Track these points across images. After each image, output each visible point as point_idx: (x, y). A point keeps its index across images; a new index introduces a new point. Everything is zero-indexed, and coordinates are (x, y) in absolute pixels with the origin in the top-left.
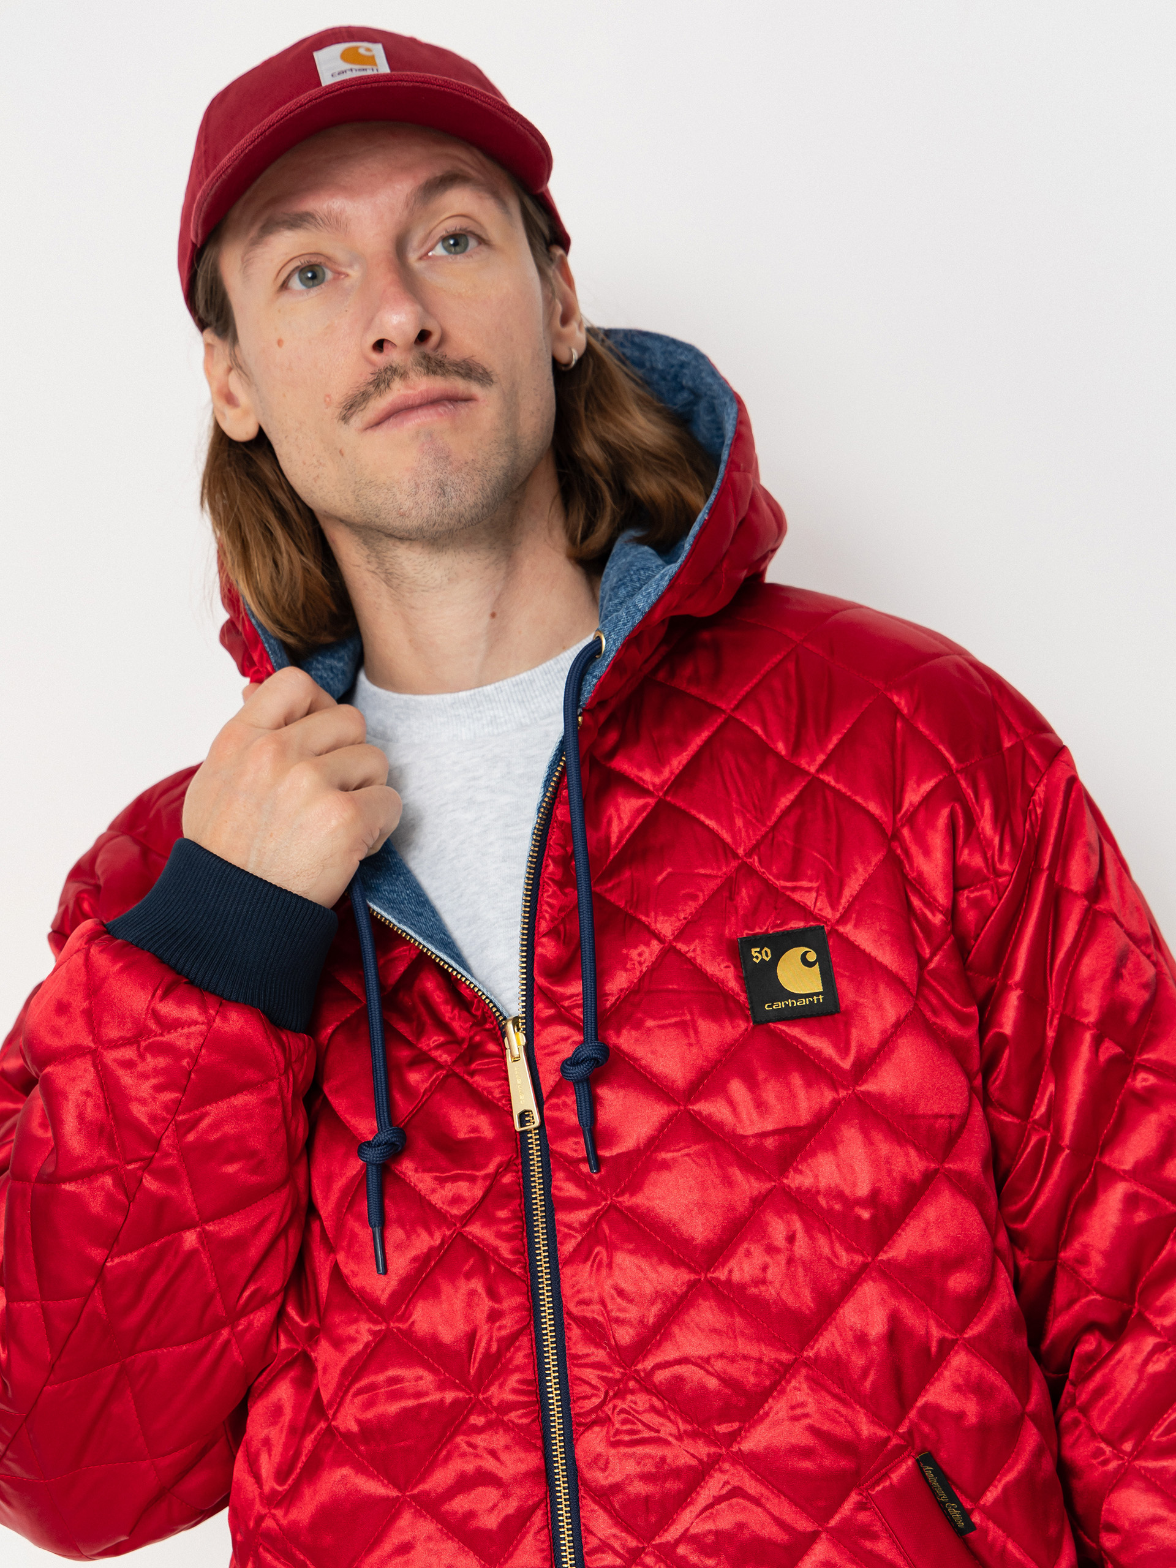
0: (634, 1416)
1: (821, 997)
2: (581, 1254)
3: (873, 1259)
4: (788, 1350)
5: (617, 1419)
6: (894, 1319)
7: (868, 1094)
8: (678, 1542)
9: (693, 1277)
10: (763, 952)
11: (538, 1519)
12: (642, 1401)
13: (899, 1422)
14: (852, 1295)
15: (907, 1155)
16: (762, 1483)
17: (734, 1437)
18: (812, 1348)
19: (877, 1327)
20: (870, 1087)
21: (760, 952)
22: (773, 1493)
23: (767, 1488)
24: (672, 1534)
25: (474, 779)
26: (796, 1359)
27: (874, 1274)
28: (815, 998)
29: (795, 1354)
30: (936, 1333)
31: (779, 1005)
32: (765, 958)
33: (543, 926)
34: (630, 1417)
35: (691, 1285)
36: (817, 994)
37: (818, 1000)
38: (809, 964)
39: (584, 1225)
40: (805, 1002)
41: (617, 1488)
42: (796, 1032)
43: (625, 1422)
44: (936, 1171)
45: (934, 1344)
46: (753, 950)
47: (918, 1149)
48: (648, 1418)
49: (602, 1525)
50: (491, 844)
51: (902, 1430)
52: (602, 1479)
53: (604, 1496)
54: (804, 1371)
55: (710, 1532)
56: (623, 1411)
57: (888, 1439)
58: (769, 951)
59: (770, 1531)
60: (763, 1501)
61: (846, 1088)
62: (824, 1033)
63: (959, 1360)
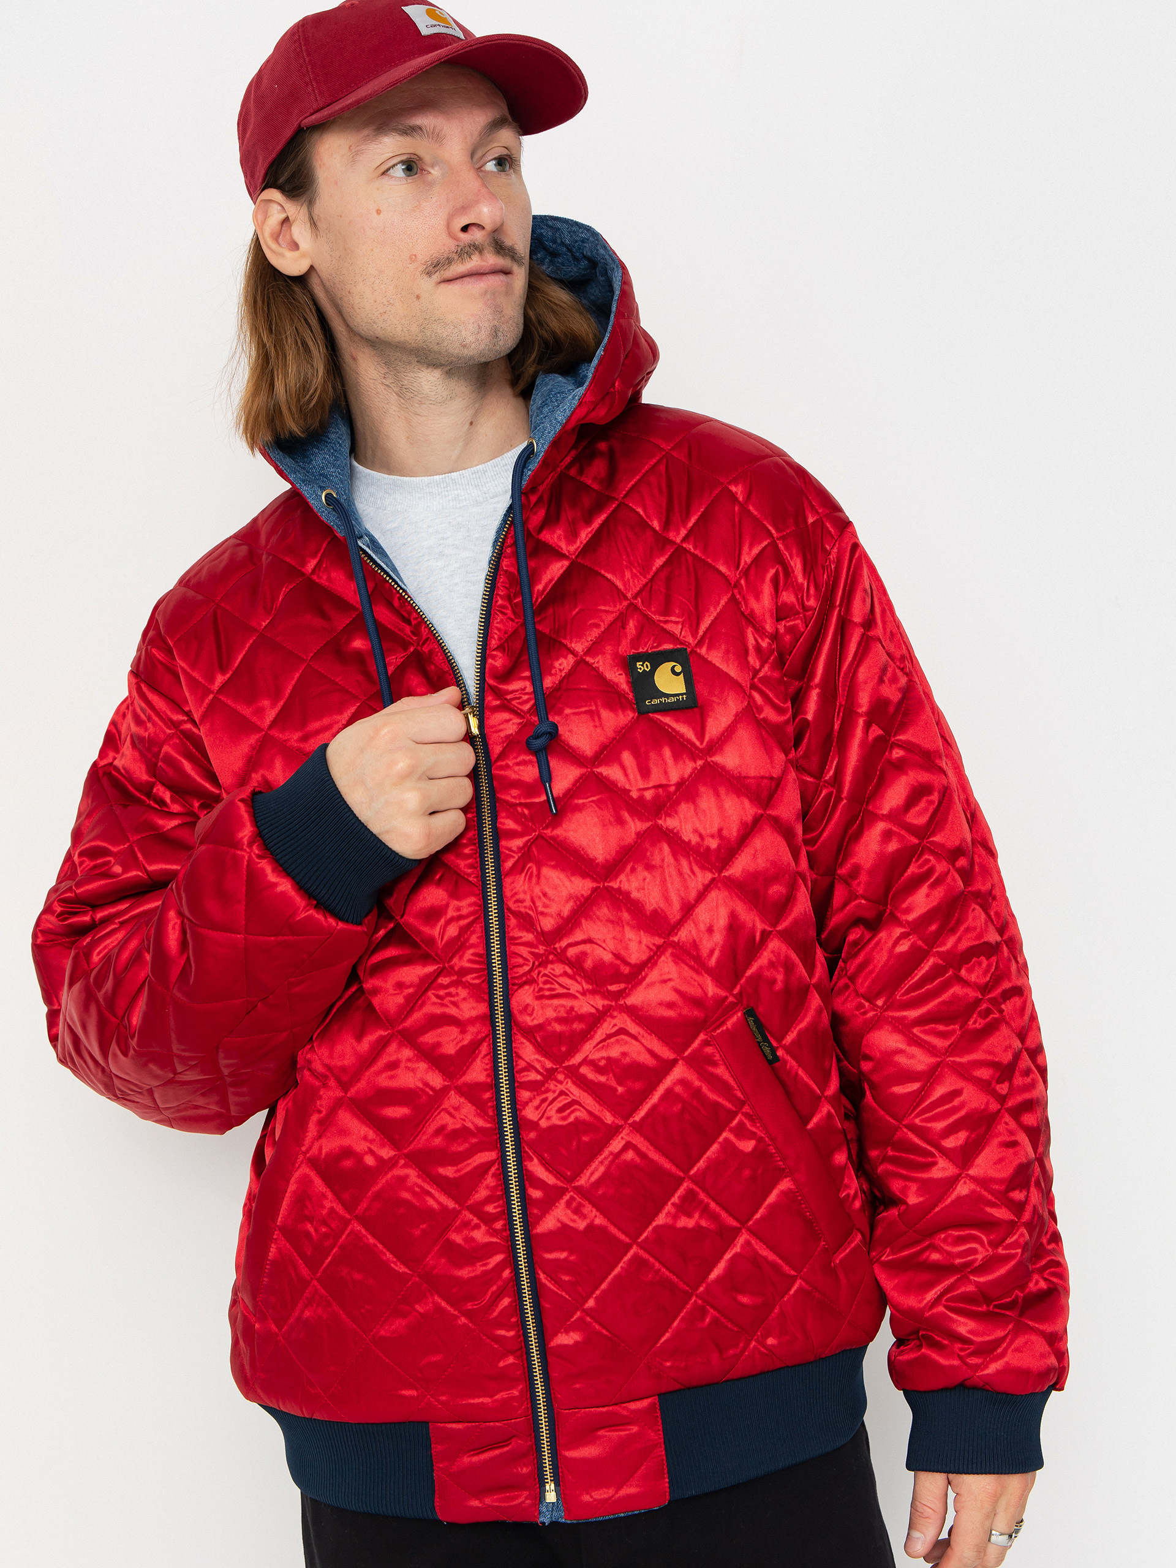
0: (552, 979)
1: (684, 696)
2: (518, 869)
3: (719, 875)
4: (660, 936)
5: (541, 980)
6: (733, 916)
7: (716, 764)
8: (581, 1064)
9: (595, 885)
10: (645, 665)
11: (484, 1049)
12: (558, 969)
13: (734, 987)
14: (704, 899)
15: (742, 803)
16: (640, 1026)
17: (621, 994)
18: (676, 934)
19: (722, 921)
20: (717, 759)
21: (642, 665)
22: (647, 1032)
23: (643, 1029)
24: (578, 1059)
25: (443, 539)
26: (664, 942)
27: (719, 885)
28: (680, 697)
29: (664, 938)
30: (760, 926)
31: (656, 701)
32: (646, 669)
33: (494, 643)
34: (550, 979)
35: (594, 890)
36: (682, 694)
37: (683, 698)
38: (677, 674)
39: (520, 849)
40: (673, 699)
41: (540, 1027)
42: (667, 720)
43: (545, 983)
44: (762, 815)
45: (758, 934)
46: (638, 664)
47: (751, 800)
48: (562, 980)
49: (528, 1052)
50: (456, 584)
51: (735, 992)
52: (528, 1020)
53: (529, 1033)
54: (670, 951)
55: (603, 1058)
56: (545, 975)
57: (726, 998)
58: (649, 664)
59: (645, 1058)
60: (640, 1037)
61: (701, 758)
62: (688, 722)
63: (774, 944)
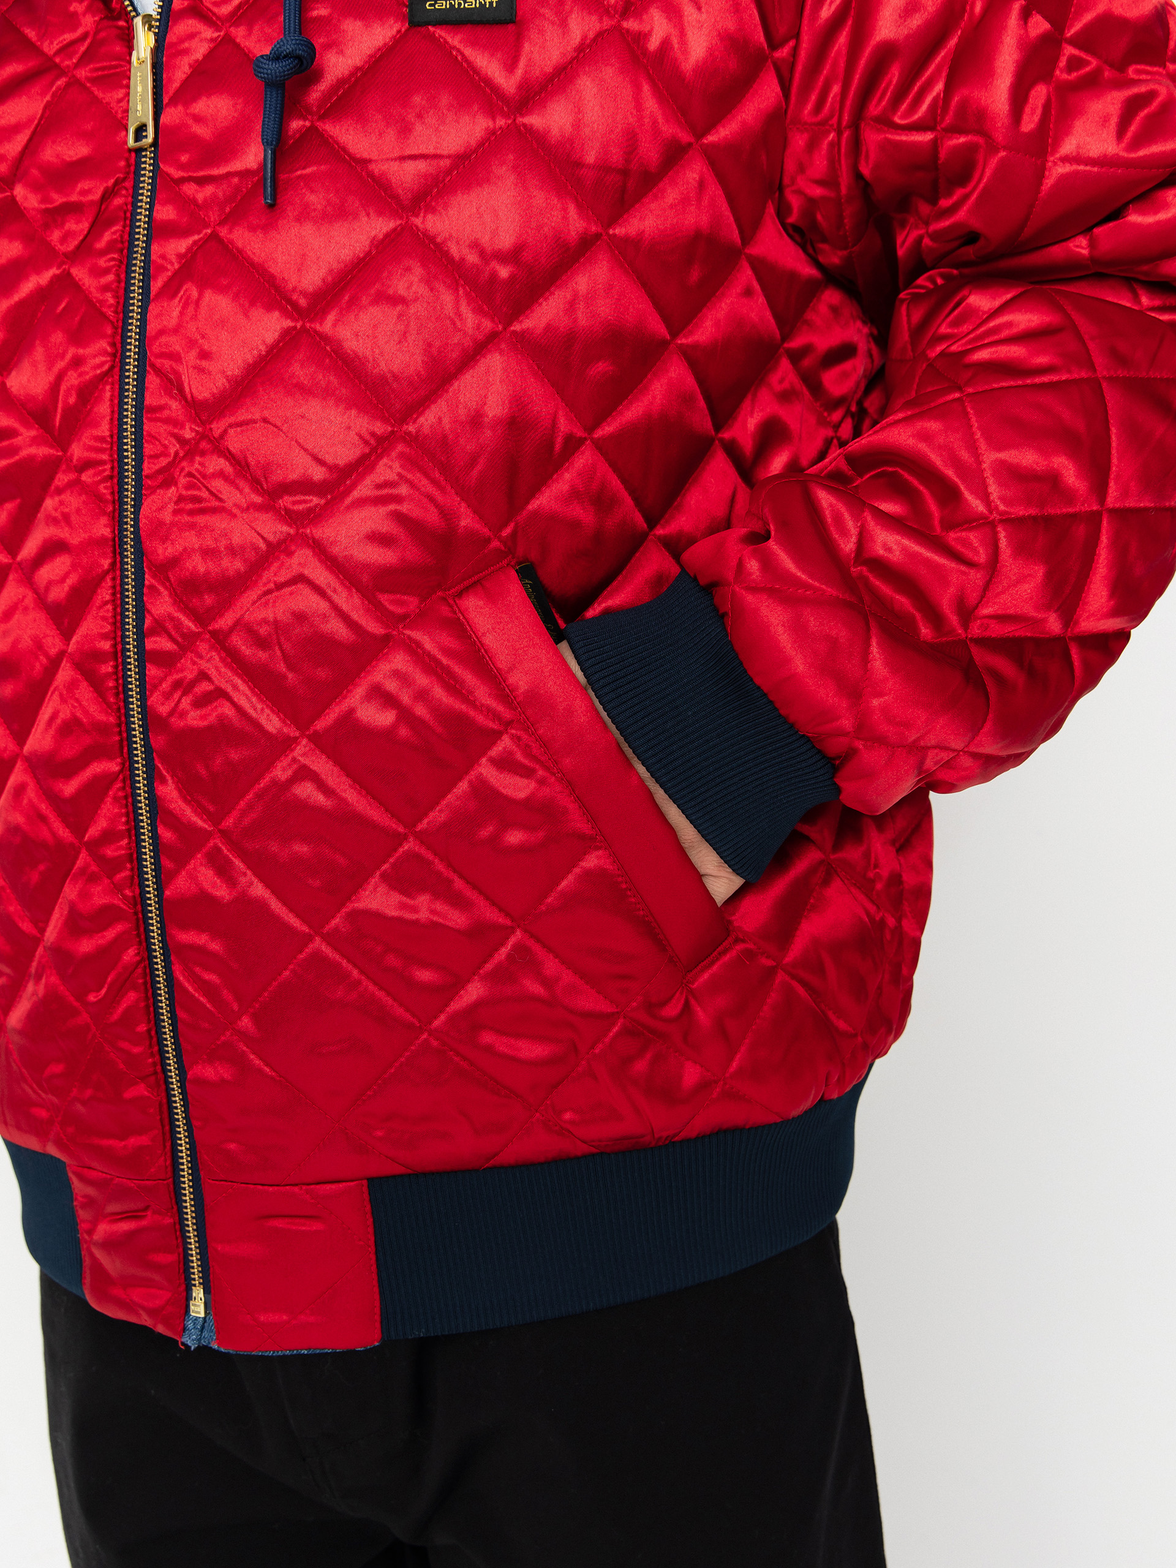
0: (198, 480)
2: (170, 290)
3: (505, 329)
4: (385, 421)
5: (183, 481)
6: (518, 403)
7: (529, 129)
8: (232, 629)
9: (289, 323)
12: (216, 464)
13: (505, 525)
14: (473, 367)
15: (565, 209)
16: (332, 572)
17: (315, 516)
18: (414, 422)
19: (495, 408)
20: (534, 120)
22: (342, 584)
23: (338, 578)
24: (226, 621)
26: (393, 432)
27: (503, 346)
29: (392, 426)
30: (563, 425)
31: (443, 4)
34: (199, 480)
35: (286, 333)
39: (179, 256)
41: (175, 561)
42: (455, 40)
43: (188, 487)
44: (598, 236)
45: (559, 440)
47: (580, 207)
48: (218, 484)
49: (163, 606)
51: (506, 532)
52: (164, 551)
53: (165, 569)
54: (400, 448)
55: (265, 621)
56: (190, 475)
57: (488, 541)
59: (336, 628)
60: (329, 592)
61: (506, 116)
62: (490, 48)
63: (583, 459)
